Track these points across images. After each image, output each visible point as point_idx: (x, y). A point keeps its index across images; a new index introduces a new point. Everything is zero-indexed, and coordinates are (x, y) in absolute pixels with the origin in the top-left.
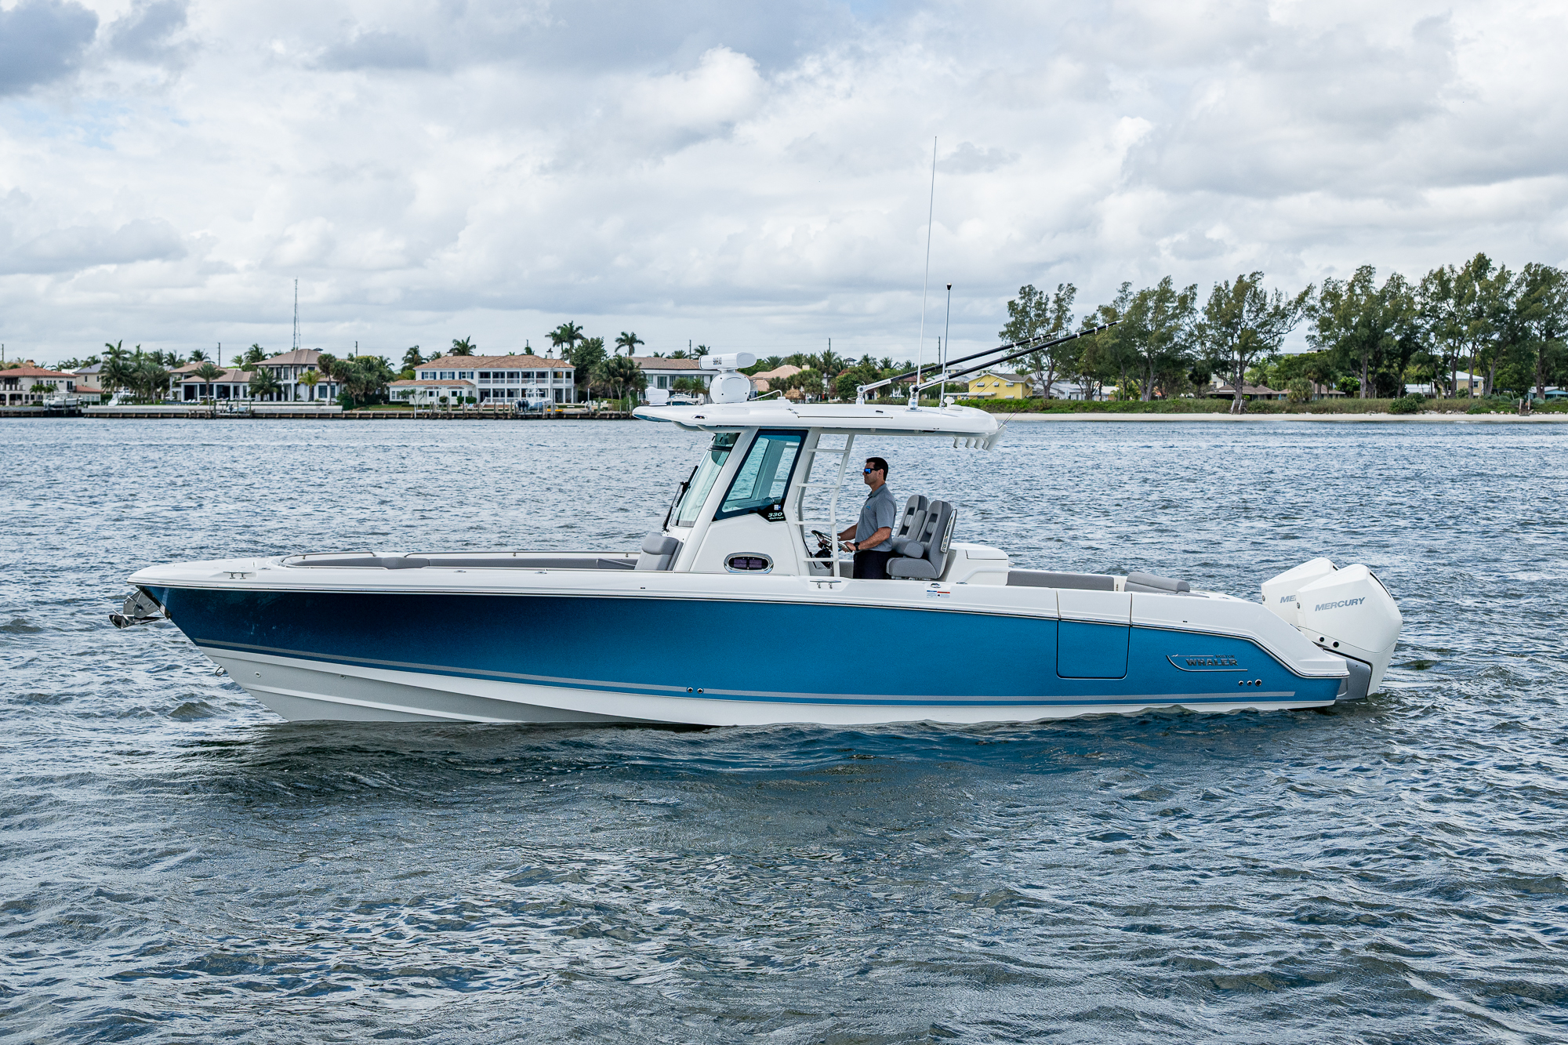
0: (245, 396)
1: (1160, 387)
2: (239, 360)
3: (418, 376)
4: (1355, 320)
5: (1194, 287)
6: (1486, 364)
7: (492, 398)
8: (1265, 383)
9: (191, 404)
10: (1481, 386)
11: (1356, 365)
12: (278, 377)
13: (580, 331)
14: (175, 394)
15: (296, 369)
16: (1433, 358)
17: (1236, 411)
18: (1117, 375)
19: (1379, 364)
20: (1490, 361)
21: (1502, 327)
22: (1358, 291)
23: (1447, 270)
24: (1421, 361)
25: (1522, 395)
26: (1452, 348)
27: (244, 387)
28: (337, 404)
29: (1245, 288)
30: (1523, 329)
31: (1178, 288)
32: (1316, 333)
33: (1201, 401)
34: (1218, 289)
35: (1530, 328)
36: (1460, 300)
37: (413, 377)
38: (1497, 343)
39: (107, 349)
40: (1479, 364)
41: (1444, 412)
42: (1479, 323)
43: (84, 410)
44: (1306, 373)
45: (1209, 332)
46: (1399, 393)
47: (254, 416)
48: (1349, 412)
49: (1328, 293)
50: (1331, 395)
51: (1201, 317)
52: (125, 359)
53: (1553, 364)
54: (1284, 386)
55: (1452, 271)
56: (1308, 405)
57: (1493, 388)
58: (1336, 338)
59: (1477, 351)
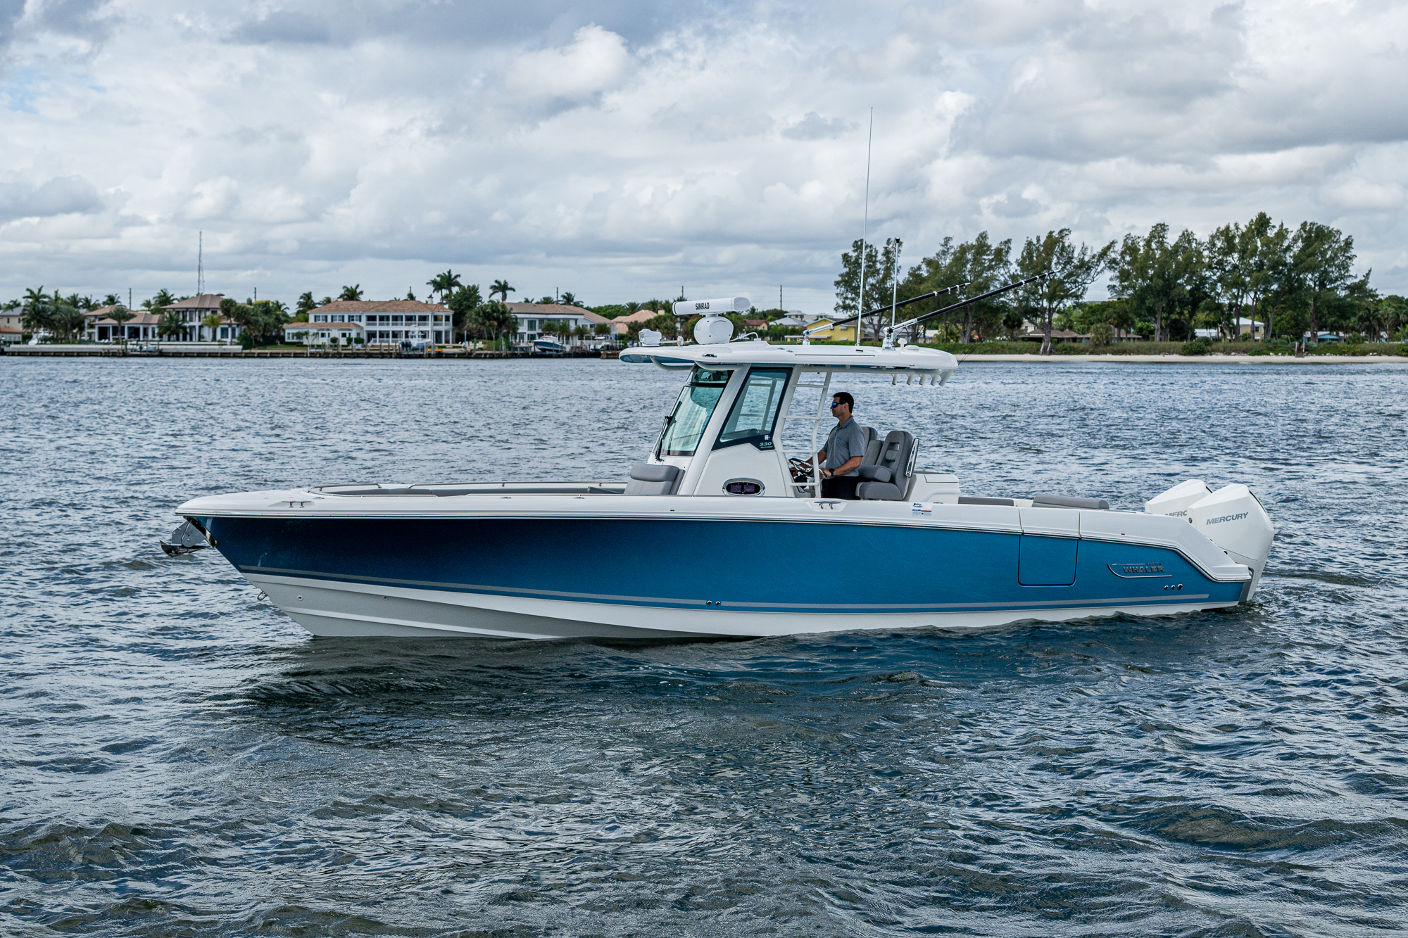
0: (153, 336)
1: (978, 331)
2: (148, 304)
3: (312, 319)
4: (1151, 272)
5: (1009, 241)
6: (1266, 311)
7: (378, 339)
8: (1071, 328)
9: (104, 344)
10: (1262, 331)
11: (1151, 311)
12: (184, 320)
13: (458, 279)
14: (90, 335)
15: (200, 312)
16: (1220, 306)
17: (1045, 352)
18: (940, 320)
19: (1171, 311)
20: (1270, 309)
22: (1154, 246)
23: (1232, 227)
24: (1208, 308)
25: (1297, 339)
26: (1236, 297)
27: (153, 329)
28: (237, 344)
29: (1054, 243)
30: (1299, 280)
31: (994, 243)
32: (1116, 283)
33: (1013, 344)
34: (1030, 244)
35: (1305, 279)
36: (1244, 254)
37: (307, 320)
38: (1276, 292)
39: (28, 294)
40: (1258, 312)
41: (1229, 354)
42: (1260, 275)
43: (6, 349)
44: (1107, 318)
45: (1021, 282)
46: (1189, 337)
47: (162, 354)
48: (1145, 354)
49: (1128, 247)
50: (1129, 339)
52: (44, 303)
53: (1325, 312)
54: (1088, 330)
55: (1237, 228)
56: (1108, 348)
57: (1272, 332)
58: (1134, 288)
59: (1258, 300)
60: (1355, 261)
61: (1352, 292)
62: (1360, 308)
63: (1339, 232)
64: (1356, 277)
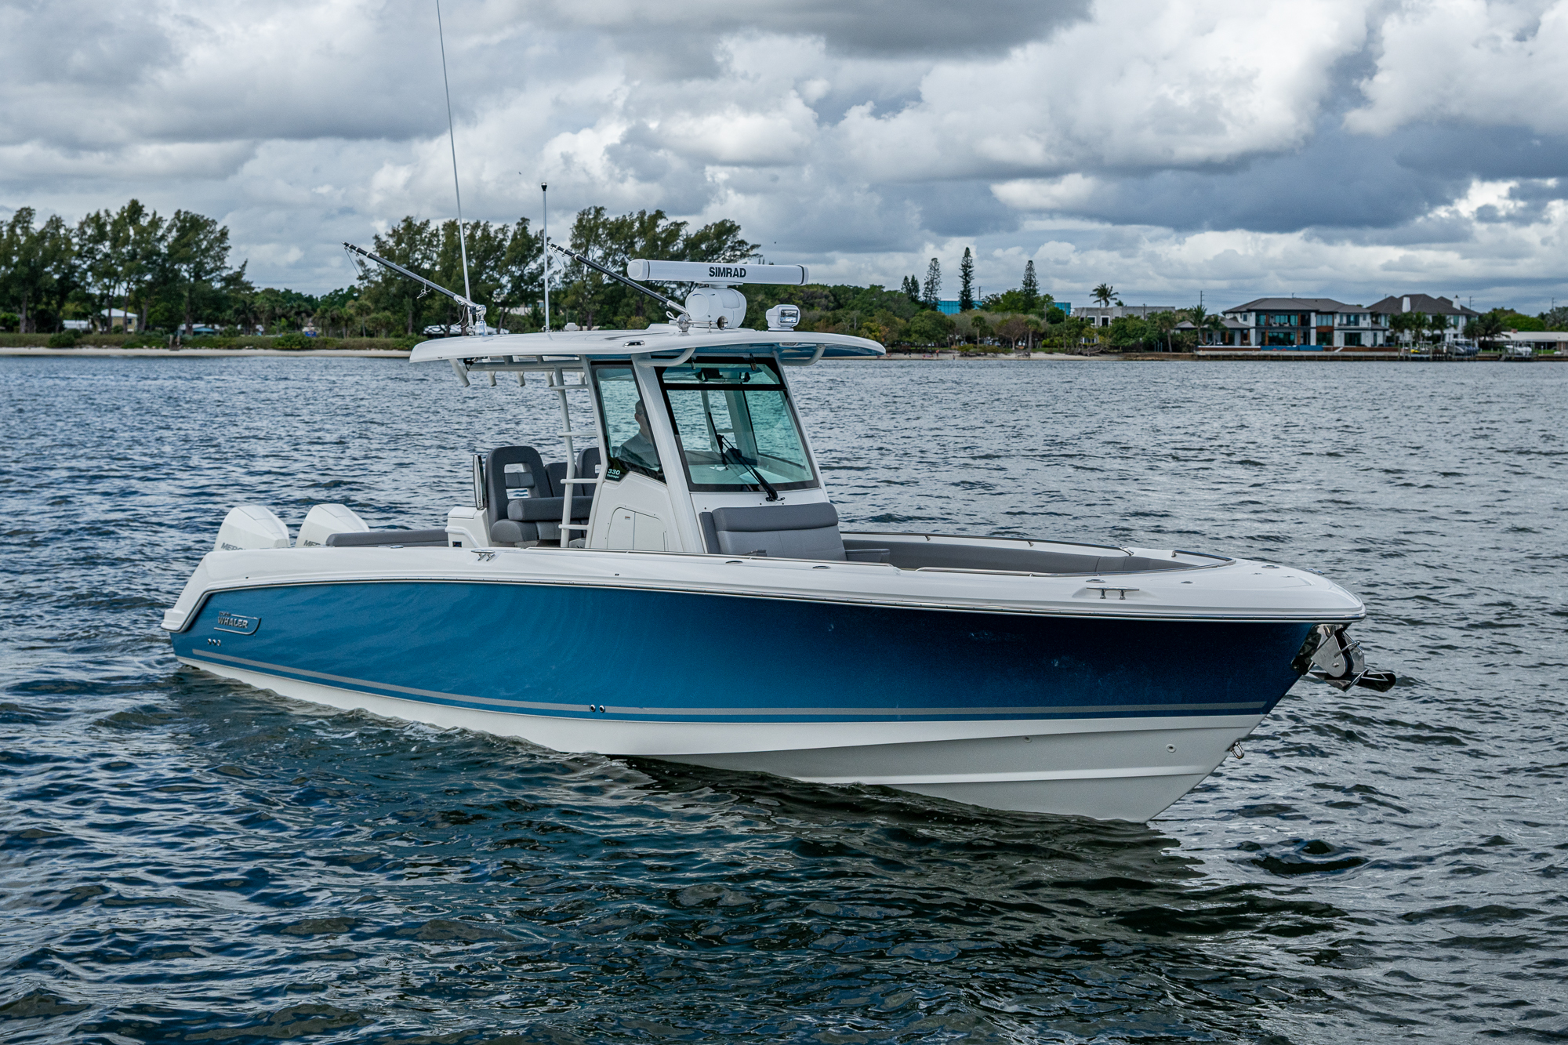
4: (15, 259)
6: (140, 303)
10: (135, 323)
11: (16, 300)
16: (90, 297)
19: (38, 301)
20: (143, 299)
21: (154, 269)
22: (18, 231)
23: (102, 214)
24: (77, 299)
25: (172, 332)
26: (108, 288)
30: (173, 270)
35: (180, 270)
36: (115, 242)
38: (150, 284)
40: (130, 303)
41: (100, 347)
42: (133, 265)
46: (57, 328)
48: (8, 346)
53: (201, 304)
55: (108, 215)
57: (147, 325)
59: (131, 290)
60: (230, 252)
61: (228, 285)
62: (236, 300)
63: (214, 222)
64: (231, 268)
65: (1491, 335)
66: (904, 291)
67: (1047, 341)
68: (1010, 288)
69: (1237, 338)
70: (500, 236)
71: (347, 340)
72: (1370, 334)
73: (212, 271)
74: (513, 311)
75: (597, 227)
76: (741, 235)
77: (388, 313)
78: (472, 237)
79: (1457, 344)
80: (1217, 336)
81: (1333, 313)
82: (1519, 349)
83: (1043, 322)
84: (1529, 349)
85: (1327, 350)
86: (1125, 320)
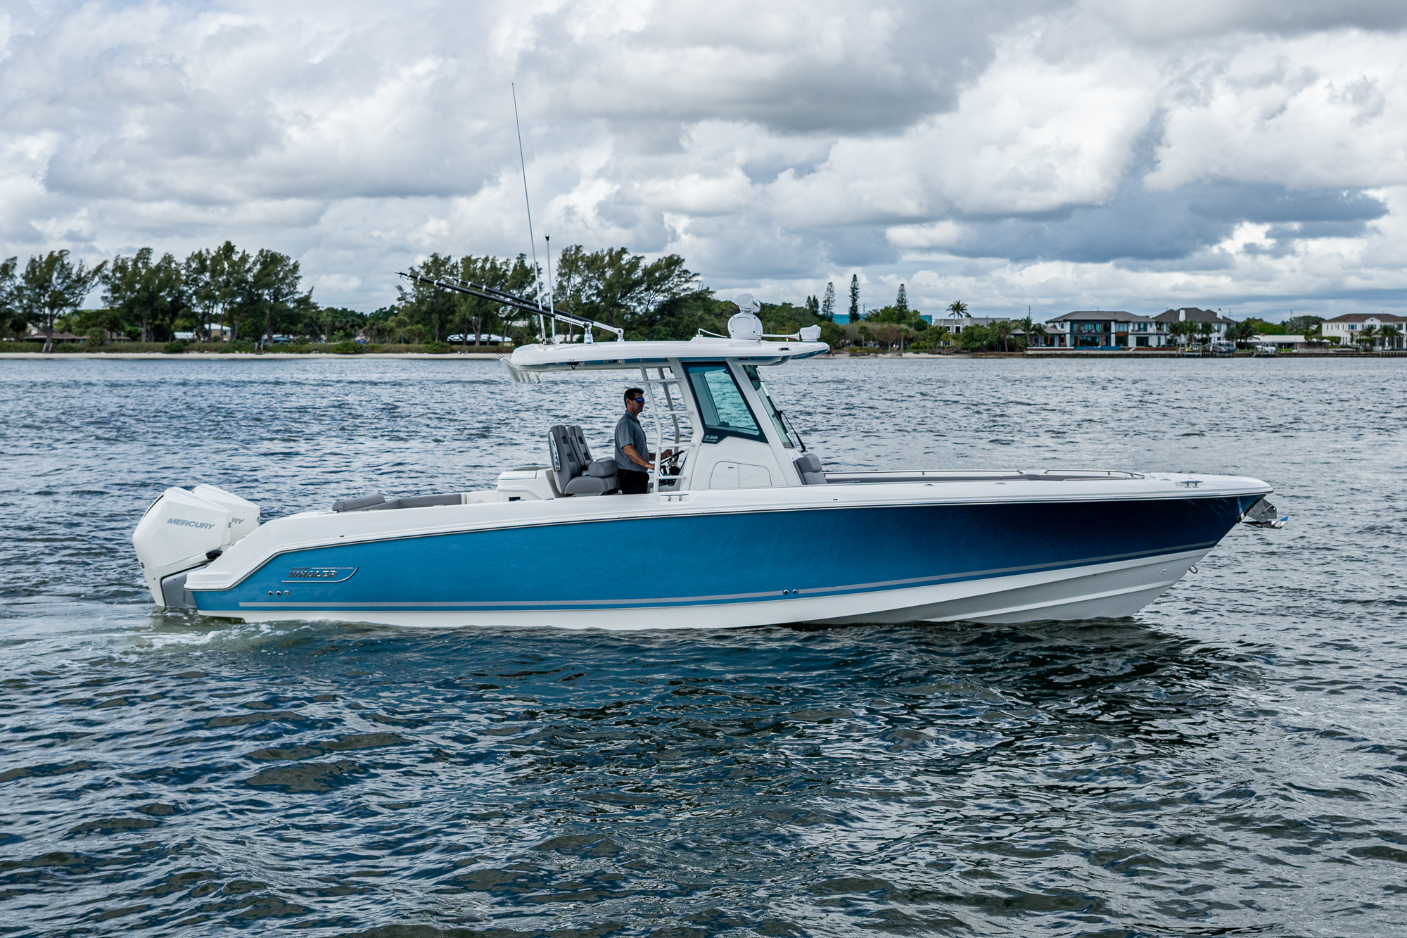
4: (138, 286)
5: (15, 258)
6: (232, 319)
8: (70, 331)
10: (229, 334)
11: (139, 318)
16: (195, 315)
17: (47, 351)
19: (155, 318)
20: (235, 317)
21: (243, 293)
22: (140, 265)
23: (204, 252)
24: (185, 316)
25: (257, 340)
26: (208, 308)
29: (54, 261)
30: (258, 294)
32: (109, 295)
33: (19, 344)
34: (33, 261)
35: (263, 294)
36: (214, 273)
38: (240, 304)
40: (226, 318)
41: (203, 352)
42: (227, 290)
44: (101, 324)
45: (25, 292)
46: (170, 339)
48: (133, 352)
49: (120, 267)
50: (120, 340)
51: (19, 281)
53: (279, 319)
54: (84, 333)
55: (208, 253)
56: (102, 347)
57: (238, 335)
58: (124, 298)
59: (226, 309)
60: (301, 281)
61: (299, 305)
62: (305, 316)
63: (288, 258)
64: (301, 293)
65: (1245, 338)
66: (808, 308)
67: (914, 344)
68: (888, 305)
69: (1057, 341)
70: (504, 267)
71: (388, 346)
72: (1155, 338)
73: (287, 295)
74: (515, 324)
75: (577, 260)
76: (684, 267)
77: (420, 326)
78: (483, 268)
79: (1220, 344)
80: (1041, 339)
81: (1127, 322)
82: (1266, 348)
83: (912, 330)
84: (1274, 348)
85: (1124, 349)
86: (972, 328)
